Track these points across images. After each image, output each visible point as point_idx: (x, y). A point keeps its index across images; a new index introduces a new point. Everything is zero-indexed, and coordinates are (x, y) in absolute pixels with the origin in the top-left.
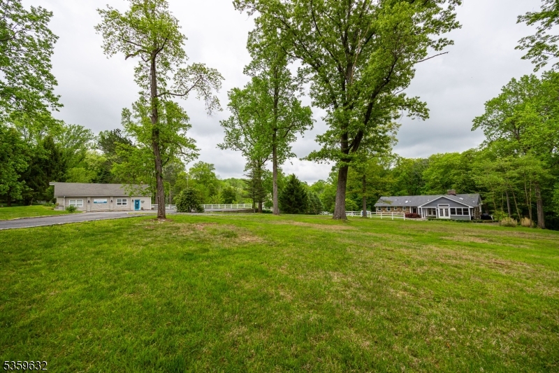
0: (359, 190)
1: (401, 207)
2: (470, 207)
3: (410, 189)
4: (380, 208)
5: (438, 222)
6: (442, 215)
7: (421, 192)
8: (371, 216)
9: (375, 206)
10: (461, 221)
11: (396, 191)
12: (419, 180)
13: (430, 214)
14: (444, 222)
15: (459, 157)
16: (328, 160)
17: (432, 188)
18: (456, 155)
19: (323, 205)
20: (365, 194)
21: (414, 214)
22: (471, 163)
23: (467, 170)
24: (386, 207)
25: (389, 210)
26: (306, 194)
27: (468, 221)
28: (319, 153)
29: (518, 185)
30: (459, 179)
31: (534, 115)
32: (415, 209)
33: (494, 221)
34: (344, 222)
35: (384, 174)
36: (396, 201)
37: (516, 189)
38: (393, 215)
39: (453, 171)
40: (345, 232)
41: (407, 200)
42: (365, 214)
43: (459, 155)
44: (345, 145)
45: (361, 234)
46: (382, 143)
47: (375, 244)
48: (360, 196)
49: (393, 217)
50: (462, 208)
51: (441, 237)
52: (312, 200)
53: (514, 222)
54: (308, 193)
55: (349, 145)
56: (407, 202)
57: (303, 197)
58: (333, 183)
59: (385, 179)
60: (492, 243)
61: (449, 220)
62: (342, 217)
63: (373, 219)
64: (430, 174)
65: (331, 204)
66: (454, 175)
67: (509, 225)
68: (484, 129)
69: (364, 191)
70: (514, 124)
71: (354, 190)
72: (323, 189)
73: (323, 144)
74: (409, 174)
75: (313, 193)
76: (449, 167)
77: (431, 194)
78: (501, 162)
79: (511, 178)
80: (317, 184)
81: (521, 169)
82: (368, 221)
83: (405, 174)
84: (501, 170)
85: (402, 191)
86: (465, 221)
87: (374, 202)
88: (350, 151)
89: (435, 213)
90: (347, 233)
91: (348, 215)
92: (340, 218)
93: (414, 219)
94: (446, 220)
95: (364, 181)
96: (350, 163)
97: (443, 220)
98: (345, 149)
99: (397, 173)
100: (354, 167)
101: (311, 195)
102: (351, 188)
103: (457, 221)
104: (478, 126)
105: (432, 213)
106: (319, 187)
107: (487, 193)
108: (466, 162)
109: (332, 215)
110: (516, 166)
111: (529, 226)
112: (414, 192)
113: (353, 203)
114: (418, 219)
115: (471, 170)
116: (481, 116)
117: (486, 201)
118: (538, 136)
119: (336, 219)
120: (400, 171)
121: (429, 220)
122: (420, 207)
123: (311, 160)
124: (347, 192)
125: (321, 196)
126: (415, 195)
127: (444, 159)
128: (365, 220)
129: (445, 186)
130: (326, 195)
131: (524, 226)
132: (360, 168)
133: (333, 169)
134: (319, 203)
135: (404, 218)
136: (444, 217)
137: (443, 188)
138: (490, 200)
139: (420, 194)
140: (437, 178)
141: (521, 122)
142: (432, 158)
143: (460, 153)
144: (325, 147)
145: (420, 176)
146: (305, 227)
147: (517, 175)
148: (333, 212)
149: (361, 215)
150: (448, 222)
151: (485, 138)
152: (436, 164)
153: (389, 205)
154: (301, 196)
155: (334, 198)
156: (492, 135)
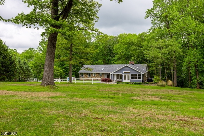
0: (66, 58)
1: (99, 74)
2: (142, 73)
3: (105, 59)
4: (83, 74)
5: (123, 85)
6: (125, 79)
7: (112, 62)
8: (76, 82)
9: (79, 72)
10: (137, 84)
11: (95, 61)
12: (111, 53)
13: (118, 79)
14: (127, 85)
15: (136, 37)
16: (38, 25)
17: (119, 59)
18: (134, 35)
19: (33, 72)
20: (71, 62)
21: (107, 79)
22: (143, 42)
23: (141, 47)
24: (87, 74)
25: (90, 76)
26: (14, 61)
27: (141, 84)
28: (27, 15)
29: (168, 59)
30: (136, 53)
31: (177, 13)
32: (108, 75)
33: (154, 83)
34: (53, 88)
35: (87, 46)
36: (95, 68)
37: (167, 61)
38: (92, 81)
39: (133, 48)
40: (53, 100)
41: (103, 68)
42: (70, 80)
43: (136, 36)
44: (55, 12)
45: (69, 100)
46: (89, 15)
47: (84, 112)
48: (67, 64)
49: (92, 82)
50: (138, 74)
51: (131, 98)
52: (21, 68)
53: (164, 83)
54: (17, 60)
55: (59, 13)
56: (103, 69)
57: (11, 63)
58: (43, 52)
59: (88, 50)
60: (163, 100)
61: (130, 83)
62: (50, 84)
63: (77, 84)
64: (119, 48)
65: (41, 71)
66: (133, 50)
67: (162, 86)
68: (151, 19)
69: (71, 60)
70: (167, 18)
71: (62, 58)
72: (33, 57)
73: (33, 7)
74: (104, 47)
75: (22, 61)
76: (130, 44)
77: (119, 64)
78: (160, 43)
79: (165, 54)
80: (26, 52)
81: (170, 48)
82: (74, 86)
83: (102, 47)
84: (160, 48)
85: (99, 61)
86: (139, 84)
87: (78, 69)
88: (60, 18)
89: (121, 78)
90: (55, 100)
91: (56, 81)
92: (49, 85)
93: (107, 83)
94: (128, 83)
95: (71, 51)
96: (60, 30)
97: (126, 83)
98: (55, 16)
99: (96, 46)
100: (63, 34)
101: (20, 62)
102: (59, 56)
103: (135, 84)
104: (149, 16)
105: (119, 78)
106: (29, 54)
107: (152, 64)
108: (140, 41)
109: (41, 81)
110: (167, 46)
111: (171, 86)
112: (107, 62)
113: (61, 70)
114: (110, 83)
115: (143, 47)
116: (151, 9)
117: (151, 69)
118: (178, 27)
119: (44, 85)
120: (98, 45)
121: (118, 83)
122: (112, 73)
123: (18, 23)
124: (56, 60)
125: (31, 64)
126: (108, 64)
127: (128, 37)
128: (70, 85)
129: (127, 58)
130: (36, 63)
131: (169, 86)
132: (69, 36)
133: (43, 34)
134: (28, 70)
135: (101, 82)
136: (127, 81)
137: (126, 60)
138: (153, 69)
139: (112, 64)
140: (123, 52)
141: (171, 17)
142: (121, 36)
143: (137, 35)
144: (34, 10)
145: (112, 50)
146: (7, 97)
147: (167, 52)
148: (41, 79)
149: (68, 81)
150: (129, 85)
151: (152, 26)
152: (123, 41)
153: (90, 72)
154: (9, 63)
155: (44, 65)
156: (155, 23)
